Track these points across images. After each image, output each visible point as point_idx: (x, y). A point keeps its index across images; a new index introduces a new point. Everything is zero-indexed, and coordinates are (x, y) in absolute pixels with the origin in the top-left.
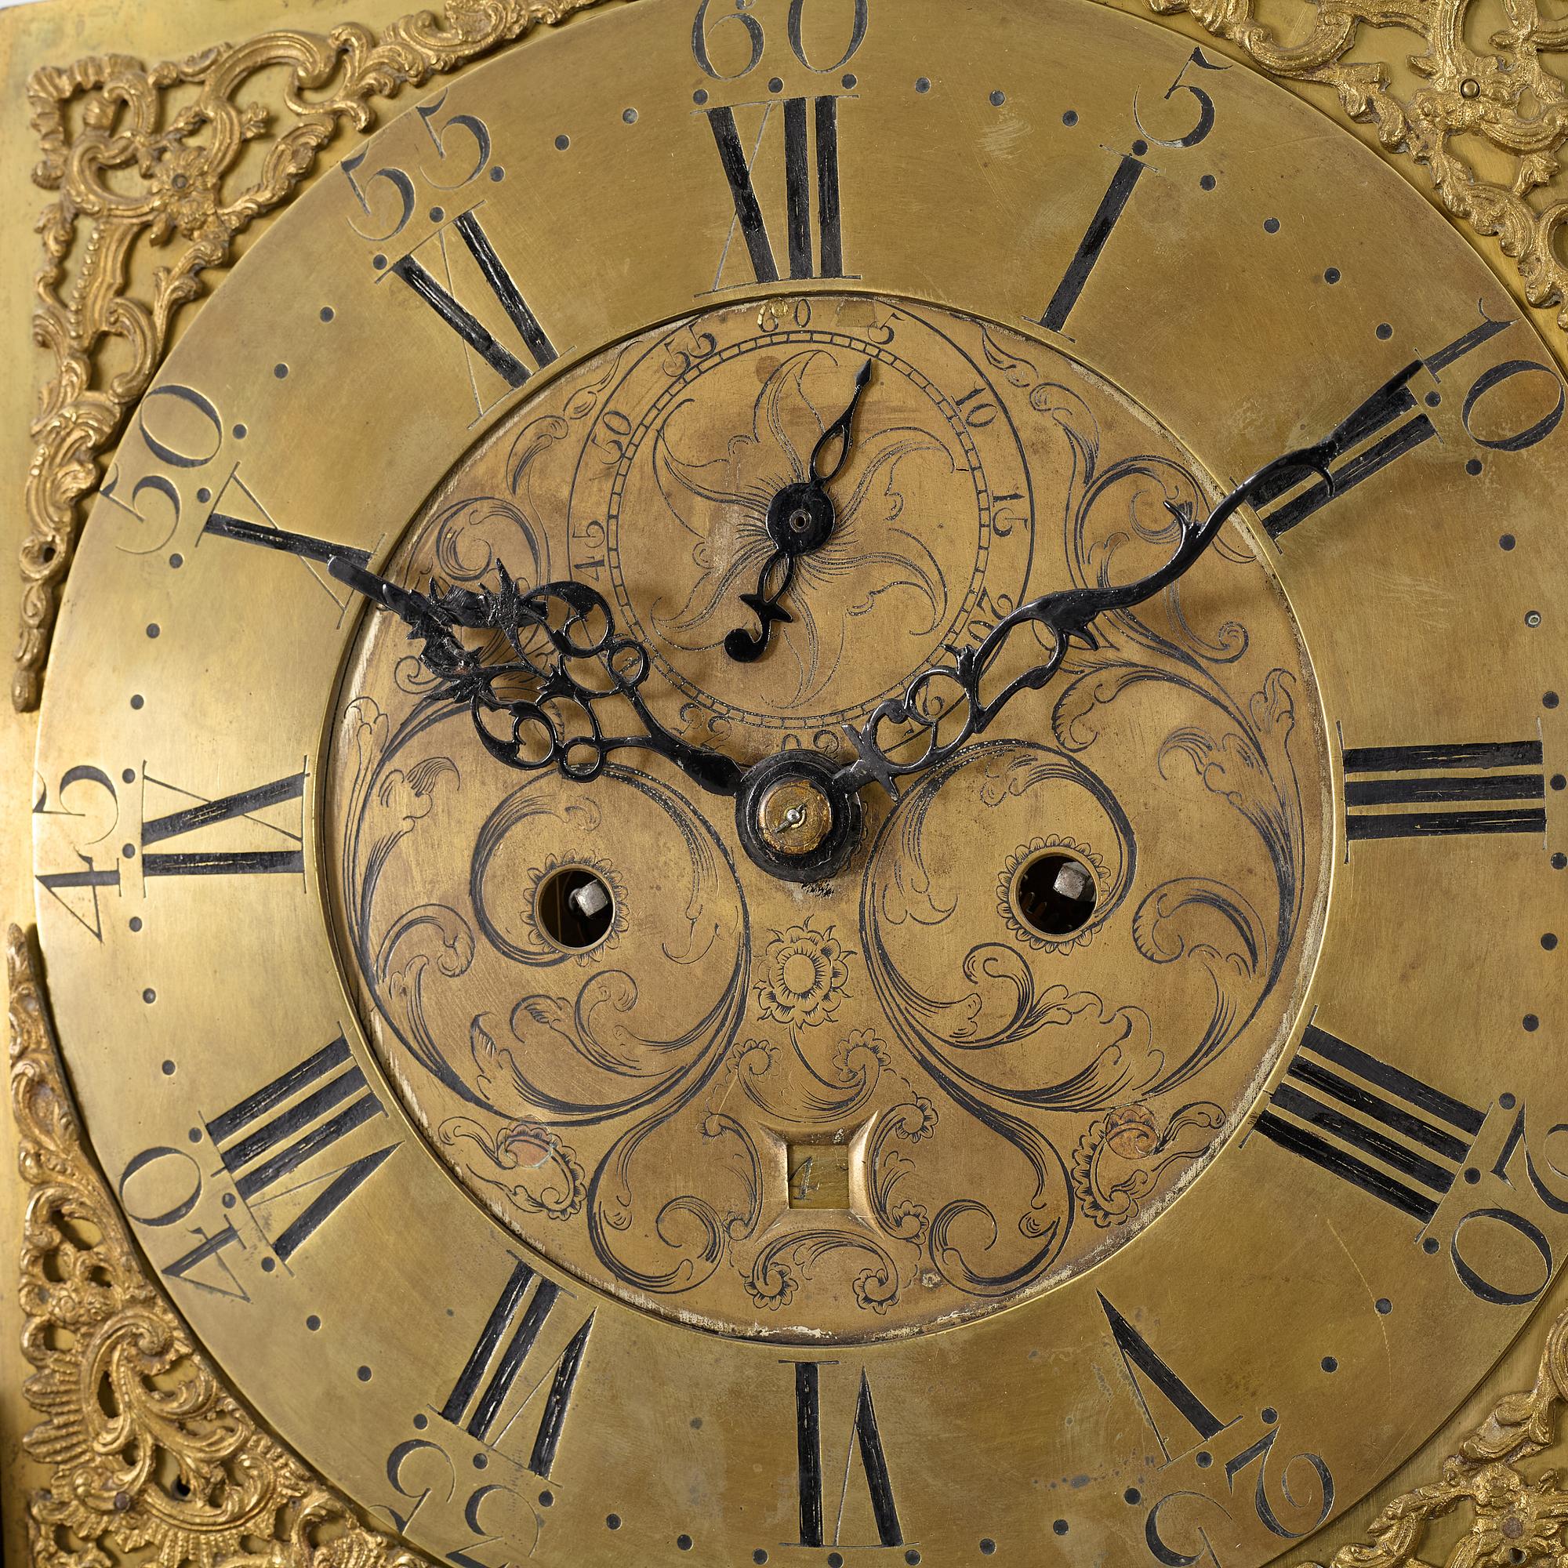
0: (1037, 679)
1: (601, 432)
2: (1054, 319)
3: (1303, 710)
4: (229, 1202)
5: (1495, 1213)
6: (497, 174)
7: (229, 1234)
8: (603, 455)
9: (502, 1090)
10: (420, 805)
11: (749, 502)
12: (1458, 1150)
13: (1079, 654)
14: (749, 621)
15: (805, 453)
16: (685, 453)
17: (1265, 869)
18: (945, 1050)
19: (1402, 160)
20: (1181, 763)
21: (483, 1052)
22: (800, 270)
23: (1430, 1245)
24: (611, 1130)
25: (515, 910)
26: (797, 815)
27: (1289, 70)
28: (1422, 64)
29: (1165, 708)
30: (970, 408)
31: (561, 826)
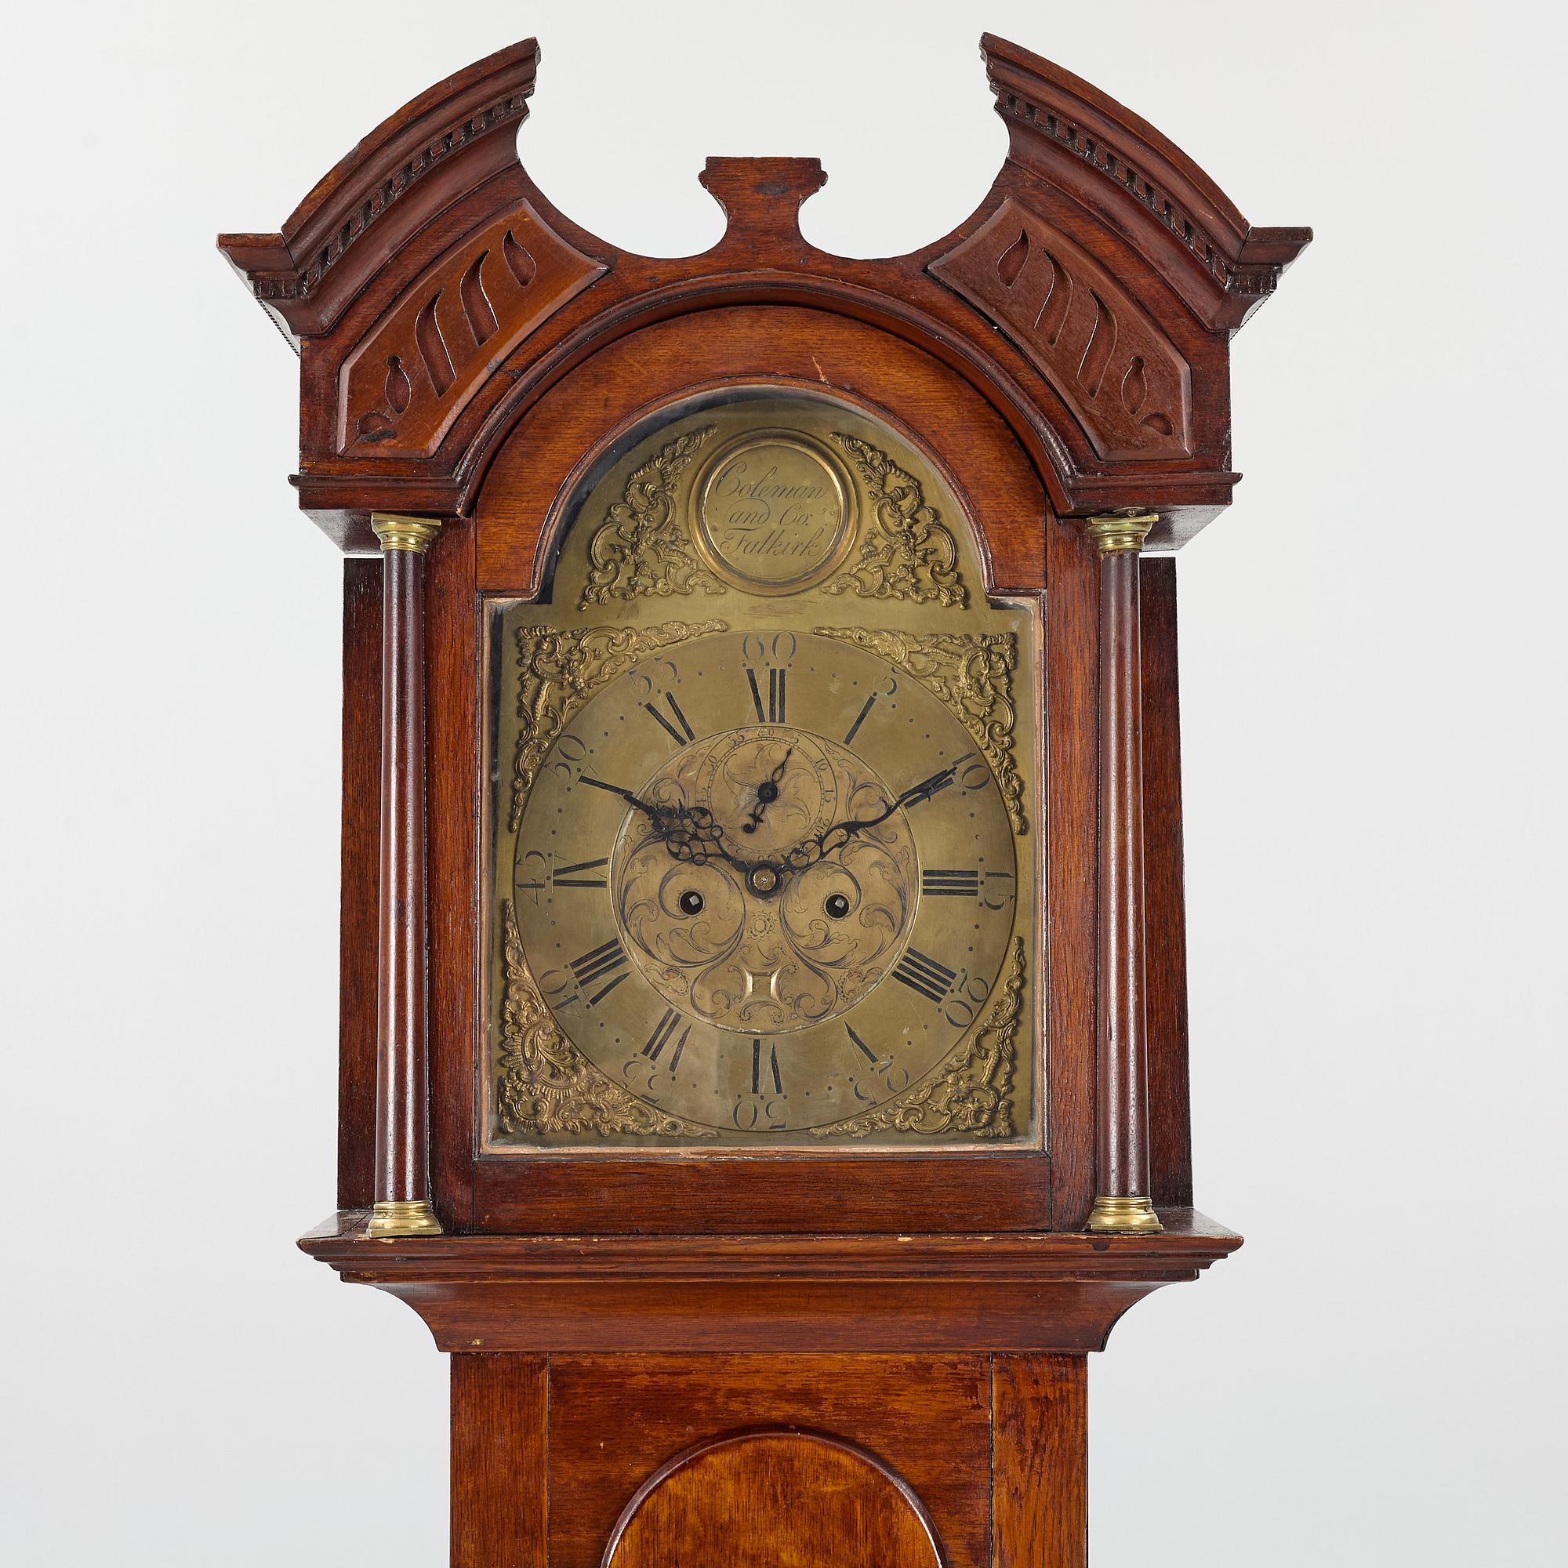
0: (840, 845)
1: (707, 761)
2: (847, 742)
3: (912, 858)
4: (576, 987)
5: (957, 1002)
6: (679, 681)
7: (576, 997)
8: (707, 769)
9: (665, 956)
10: (643, 869)
11: (752, 787)
12: (949, 984)
13: (853, 837)
14: (750, 821)
15: (770, 773)
16: (733, 770)
17: (898, 902)
18: (802, 950)
19: (949, 704)
20: (876, 871)
21: (660, 944)
22: (773, 720)
23: (940, 1010)
24: (699, 969)
25: (672, 903)
26: (765, 879)
27: (919, 676)
28: (957, 678)
29: (872, 855)
30: (820, 765)
31: (688, 878)
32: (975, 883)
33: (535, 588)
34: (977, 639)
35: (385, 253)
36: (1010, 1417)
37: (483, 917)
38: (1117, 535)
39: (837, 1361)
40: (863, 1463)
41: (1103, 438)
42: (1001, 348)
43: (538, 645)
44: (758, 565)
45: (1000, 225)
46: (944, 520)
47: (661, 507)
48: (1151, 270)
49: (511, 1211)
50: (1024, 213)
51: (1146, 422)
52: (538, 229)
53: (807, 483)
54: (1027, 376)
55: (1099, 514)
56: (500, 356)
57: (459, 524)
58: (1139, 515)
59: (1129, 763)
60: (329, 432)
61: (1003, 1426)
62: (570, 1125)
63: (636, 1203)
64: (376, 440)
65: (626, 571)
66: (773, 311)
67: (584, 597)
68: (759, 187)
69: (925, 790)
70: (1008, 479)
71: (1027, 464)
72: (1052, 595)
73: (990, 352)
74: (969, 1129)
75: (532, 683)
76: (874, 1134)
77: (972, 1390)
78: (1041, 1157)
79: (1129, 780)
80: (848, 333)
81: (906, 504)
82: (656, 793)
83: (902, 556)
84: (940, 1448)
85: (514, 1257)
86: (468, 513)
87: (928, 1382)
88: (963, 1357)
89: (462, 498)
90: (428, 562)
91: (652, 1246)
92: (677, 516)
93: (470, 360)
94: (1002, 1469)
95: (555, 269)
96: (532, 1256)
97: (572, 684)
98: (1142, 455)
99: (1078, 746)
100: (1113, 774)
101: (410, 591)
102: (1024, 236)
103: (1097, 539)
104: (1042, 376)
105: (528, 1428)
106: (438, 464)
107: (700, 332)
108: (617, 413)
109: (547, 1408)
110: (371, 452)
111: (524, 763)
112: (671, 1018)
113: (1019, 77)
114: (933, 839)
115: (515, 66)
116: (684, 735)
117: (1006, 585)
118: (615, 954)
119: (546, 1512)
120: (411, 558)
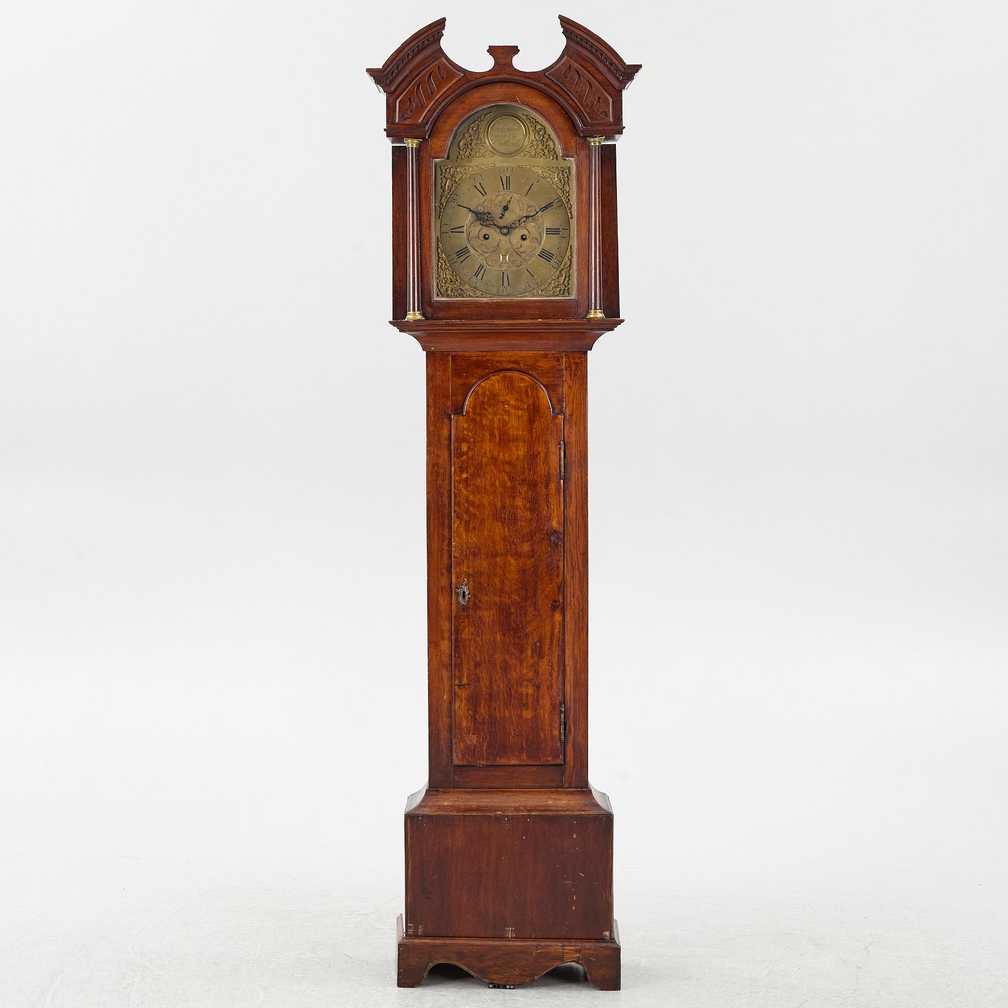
0: (524, 222)
1: (490, 200)
2: (526, 195)
3: (543, 225)
5: (555, 262)
6: (483, 179)
8: (490, 202)
9: (480, 251)
10: (474, 228)
11: (501, 207)
12: (553, 257)
13: (527, 220)
14: (501, 216)
15: (506, 203)
16: (497, 203)
17: (539, 236)
18: (515, 249)
19: (552, 185)
20: (534, 228)
21: (478, 248)
22: (507, 189)
23: (550, 264)
24: (489, 254)
25: (481, 237)
26: (505, 231)
27: (544, 178)
28: (554, 178)
29: (533, 224)
30: (519, 201)
31: (485, 231)
32: (559, 231)
33: (446, 156)
34: (560, 168)
35: (407, 72)
36: (568, 367)
37: (434, 240)
38: (595, 142)
39: (524, 353)
40: (530, 378)
41: (590, 117)
42: (564, 94)
43: (446, 170)
44: (502, 149)
45: (564, 63)
46: (551, 137)
47: (478, 134)
48: (602, 74)
49: (441, 314)
50: (570, 60)
51: (601, 113)
52: (446, 65)
53: (515, 127)
54: (570, 102)
55: (589, 137)
56: (438, 97)
57: (427, 140)
58: (599, 137)
59: (597, 200)
60: (394, 117)
61: (566, 370)
62: (455, 295)
63: (473, 312)
64: (406, 119)
65: (469, 151)
66: (506, 84)
67: (458, 158)
68: (502, 53)
69: (546, 207)
70: (567, 127)
71: (571, 123)
72: (578, 157)
73: (561, 96)
74: (558, 295)
75: (444, 180)
76: (534, 296)
77: (558, 361)
78: (576, 302)
79: (597, 205)
80: (526, 90)
81: (541, 133)
82: (477, 208)
83: (540, 147)
84: (550, 375)
85: (443, 325)
86: (428, 138)
87: (547, 358)
88: (556, 352)
89: (428, 134)
90: (419, 150)
91: (477, 322)
92: (481, 136)
93: (429, 98)
94: (566, 380)
95: (450, 75)
96: (448, 325)
97: (455, 181)
98: (600, 122)
99: (584, 196)
100: (593, 203)
101: (414, 158)
102: (570, 66)
103: (590, 143)
104: (575, 102)
105: (446, 370)
106: (421, 126)
107: (487, 90)
108: (466, 111)
109: (451, 365)
110: (404, 122)
111: (443, 201)
112: (481, 267)
113: (568, 26)
114: (548, 220)
115: (440, 24)
116: (484, 194)
117: (566, 155)
118: (466, 250)
119: (450, 392)
120: (414, 149)
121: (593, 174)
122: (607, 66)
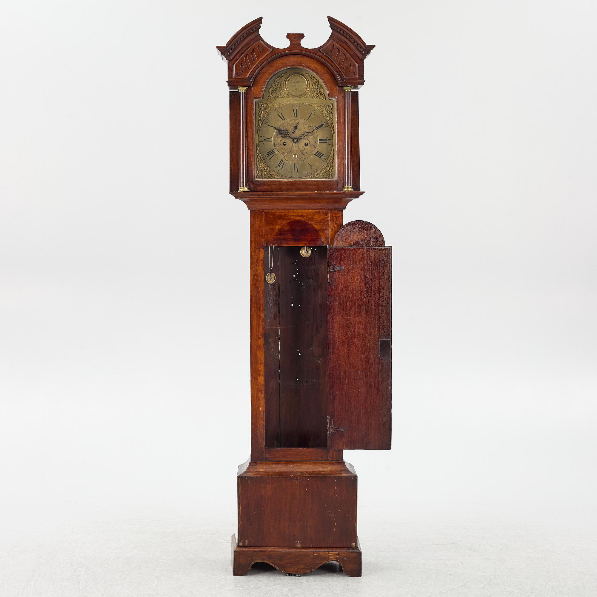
0: (307, 135)
2: (308, 120)
3: (317, 137)
5: (324, 158)
6: (283, 111)
8: (287, 124)
9: (281, 152)
10: (277, 139)
11: (294, 126)
12: (323, 156)
13: (309, 134)
14: (293, 132)
16: (291, 124)
18: (301, 151)
19: (323, 114)
20: (312, 139)
21: (280, 150)
22: (297, 117)
23: (321, 160)
24: (286, 154)
25: (282, 144)
26: (296, 140)
27: (318, 110)
28: (324, 110)
29: (312, 137)
30: (304, 123)
31: (284, 140)
32: (327, 141)
33: (262, 97)
34: (327, 104)
35: (240, 48)
36: (332, 219)
38: (348, 89)
39: (306, 211)
41: (345, 75)
42: (330, 62)
43: (261, 105)
44: (294, 93)
45: (330, 44)
46: (322, 87)
47: (280, 85)
48: (352, 50)
49: (259, 188)
50: (334, 42)
51: (352, 73)
52: (262, 44)
53: (302, 81)
54: (334, 66)
55: (344, 86)
56: (257, 63)
57: (251, 88)
58: (350, 86)
59: (349, 123)
60: (232, 75)
61: (331, 220)
62: (267, 177)
63: (277, 187)
64: (239, 76)
65: (275, 94)
66: (297, 56)
67: (268, 98)
68: (295, 38)
69: (319, 127)
70: (331, 81)
71: (334, 78)
72: (338, 98)
73: (329, 62)
74: (326, 178)
75: (260, 111)
76: (312, 178)
77: (326, 215)
78: (337, 182)
79: (349, 125)
80: (308, 59)
81: (316, 84)
82: (279, 128)
83: (316, 92)
84: (321, 223)
85: (260, 195)
86: (252, 86)
88: (325, 210)
89: (251, 84)
90: (246, 93)
91: (280, 193)
92: (282, 86)
93: (252, 64)
94: (330, 227)
95: (265, 50)
96: (263, 194)
97: (267, 111)
98: (351, 78)
99: (342, 121)
100: (347, 125)
101: (244, 98)
102: (334, 45)
103: (345, 90)
104: (336, 66)
105: (261, 221)
106: (248, 79)
107: (286, 59)
108: (274, 71)
109: (264, 218)
110: (238, 77)
111: (260, 123)
112: (282, 161)
113: (333, 22)
114: (320, 134)
115: (259, 21)
116: (283, 119)
117: (331, 97)
118: (273, 152)
119: (264, 233)
120: (244, 93)
121: (347, 108)
122: (356, 46)
